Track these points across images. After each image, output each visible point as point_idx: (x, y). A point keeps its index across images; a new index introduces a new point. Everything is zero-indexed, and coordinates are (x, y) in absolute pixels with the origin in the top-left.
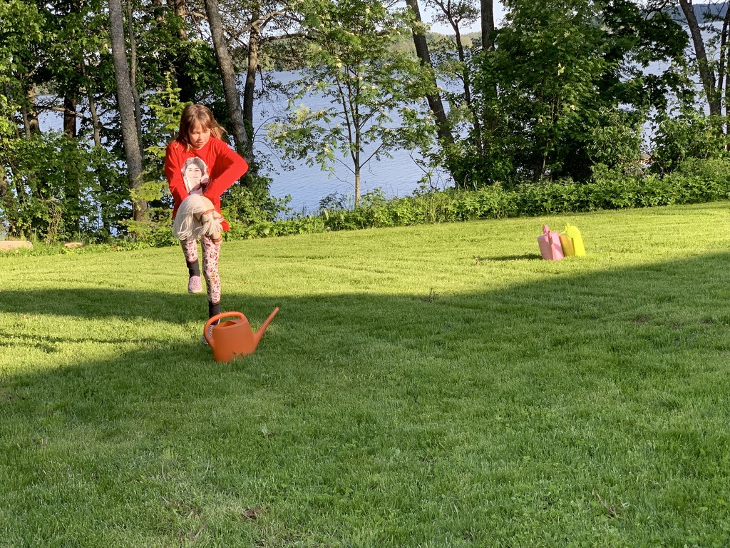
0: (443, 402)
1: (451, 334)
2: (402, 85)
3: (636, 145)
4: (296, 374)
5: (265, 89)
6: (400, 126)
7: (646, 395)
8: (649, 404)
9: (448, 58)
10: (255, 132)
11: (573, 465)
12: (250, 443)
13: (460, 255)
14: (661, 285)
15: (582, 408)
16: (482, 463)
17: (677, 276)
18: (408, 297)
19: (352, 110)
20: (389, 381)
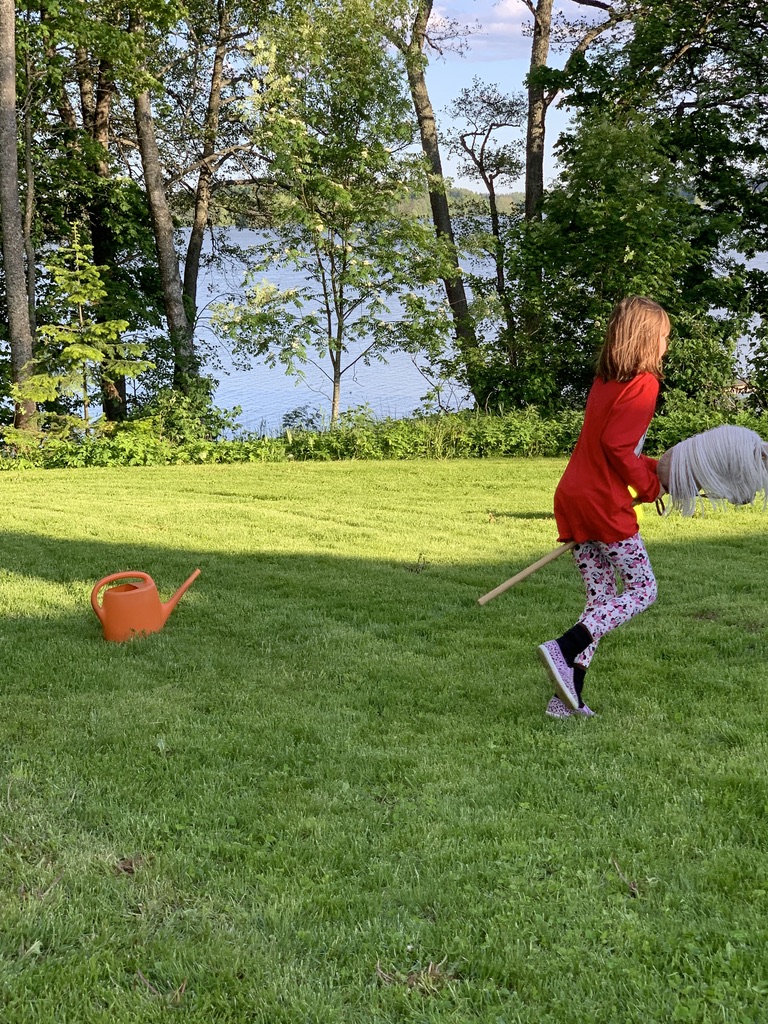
0: (418, 718)
1: (441, 621)
2: (407, 262)
3: (727, 366)
4: (217, 665)
5: (217, 253)
6: (401, 319)
7: (699, 724)
8: (702, 736)
9: (477, 227)
10: (198, 313)
11: (588, 818)
12: (139, 762)
13: (469, 508)
14: (740, 569)
15: (609, 737)
16: (462, 810)
17: (763, 556)
18: (387, 563)
19: (335, 292)
20: (346, 684)
